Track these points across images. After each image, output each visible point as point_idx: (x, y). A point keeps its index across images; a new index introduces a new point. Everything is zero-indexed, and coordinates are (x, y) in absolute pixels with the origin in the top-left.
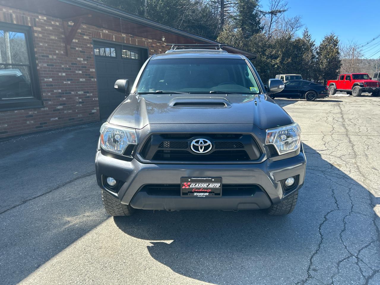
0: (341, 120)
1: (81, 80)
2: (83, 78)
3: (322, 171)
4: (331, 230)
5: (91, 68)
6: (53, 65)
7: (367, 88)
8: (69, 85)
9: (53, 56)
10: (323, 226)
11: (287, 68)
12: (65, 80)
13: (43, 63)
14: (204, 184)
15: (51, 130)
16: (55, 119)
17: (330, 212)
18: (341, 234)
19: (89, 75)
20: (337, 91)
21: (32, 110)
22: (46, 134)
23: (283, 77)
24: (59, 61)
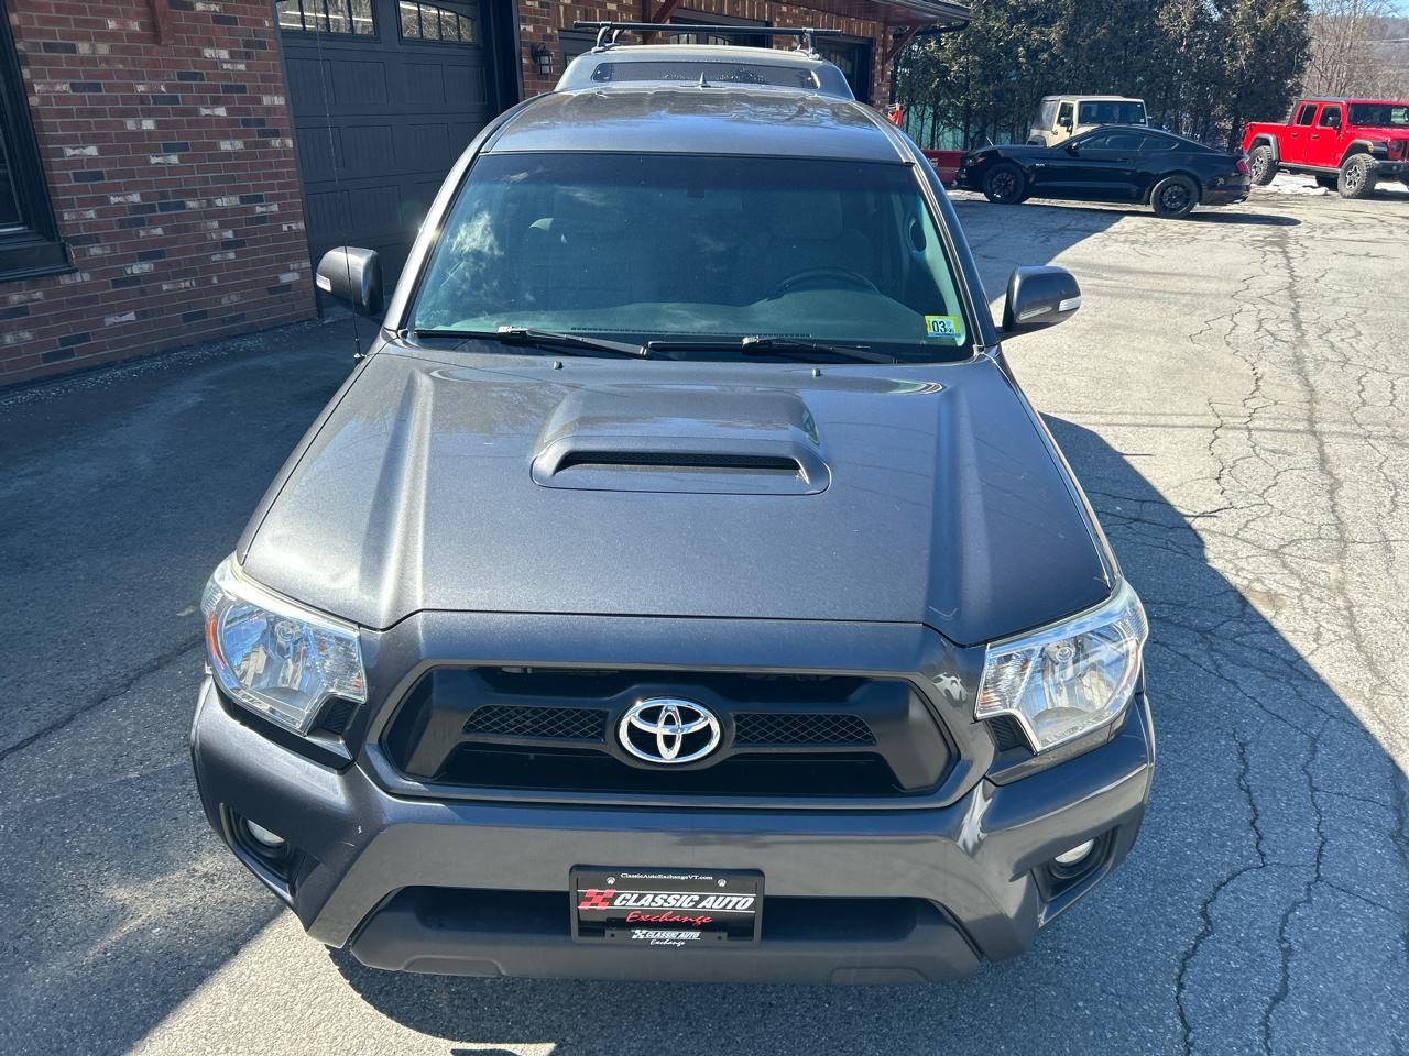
0: (1287, 330)
1: (225, 146)
2: (236, 137)
3: (1203, 632)
4: (1227, 990)
5: (268, 92)
6: (97, 87)
7: (1399, 166)
8: (173, 169)
9: (93, 47)
10: (1196, 964)
11: (1088, 68)
12: (156, 151)
13: (52, 78)
14: (678, 897)
15: (108, 366)
16: (124, 319)
17: (1229, 879)
18: (1267, 1018)
19: (261, 122)
20: (1280, 169)
21: (20, 284)
22: (90, 382)
23: (1072, 109)
24: (121, 66)
